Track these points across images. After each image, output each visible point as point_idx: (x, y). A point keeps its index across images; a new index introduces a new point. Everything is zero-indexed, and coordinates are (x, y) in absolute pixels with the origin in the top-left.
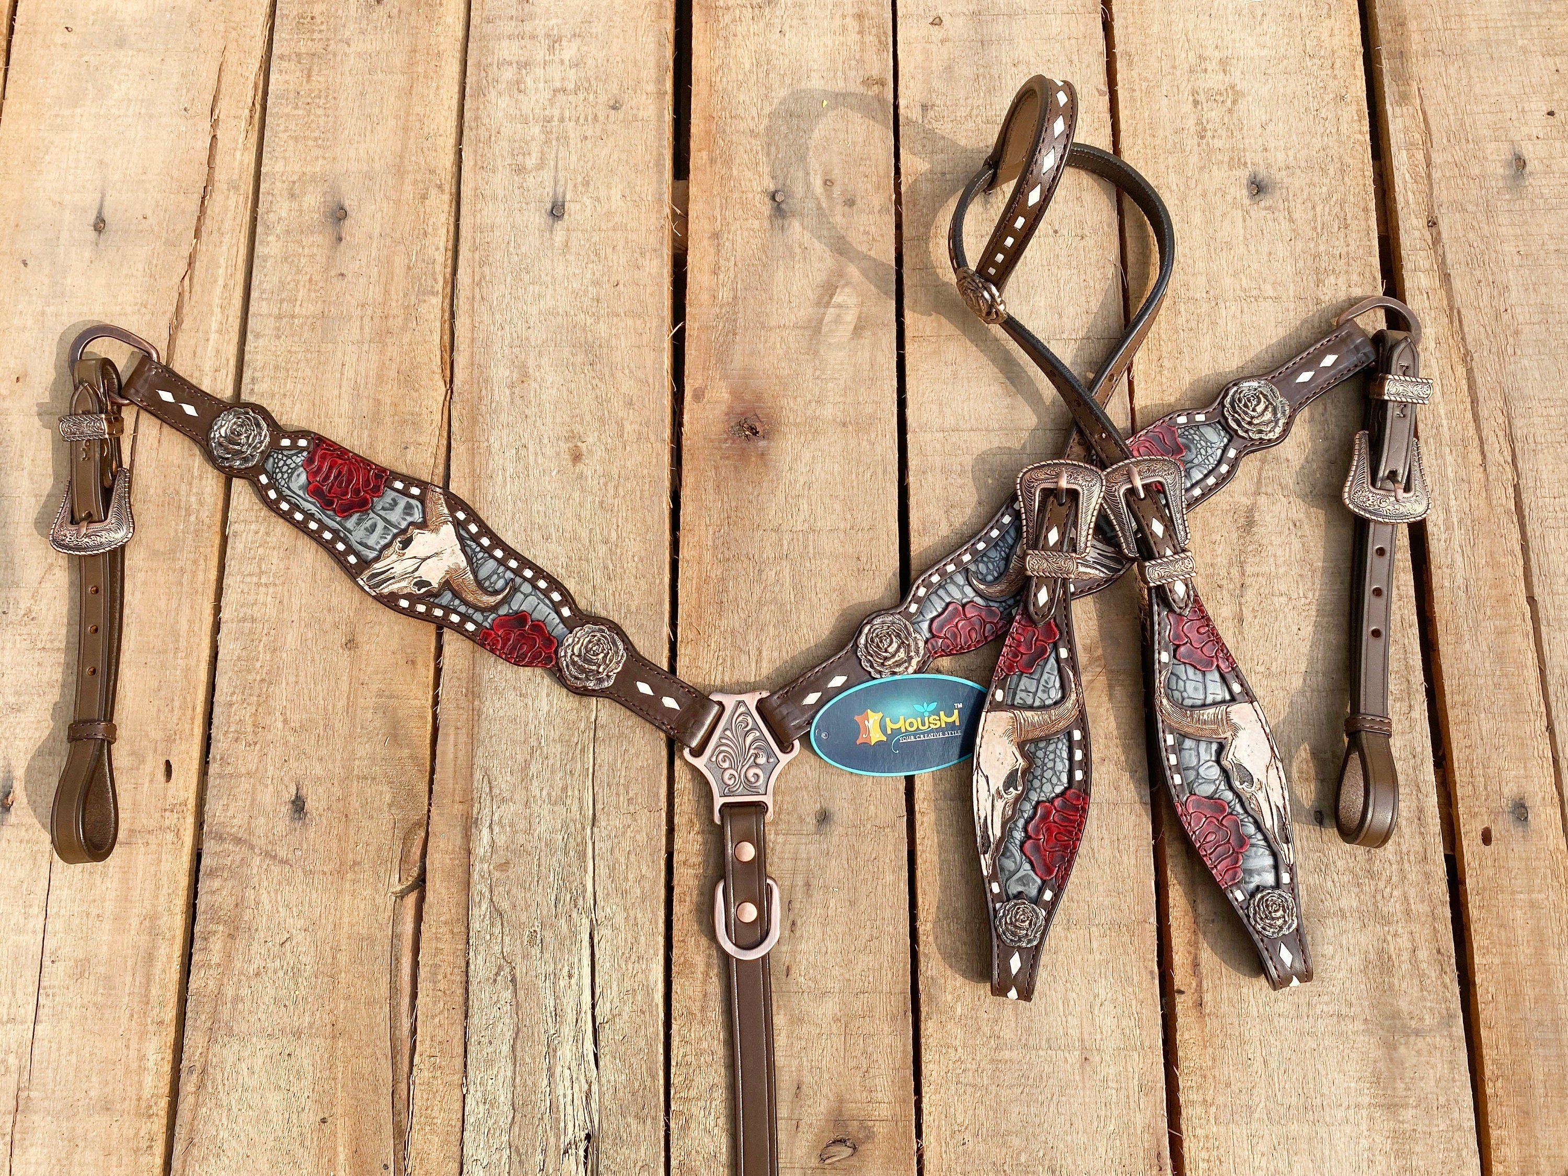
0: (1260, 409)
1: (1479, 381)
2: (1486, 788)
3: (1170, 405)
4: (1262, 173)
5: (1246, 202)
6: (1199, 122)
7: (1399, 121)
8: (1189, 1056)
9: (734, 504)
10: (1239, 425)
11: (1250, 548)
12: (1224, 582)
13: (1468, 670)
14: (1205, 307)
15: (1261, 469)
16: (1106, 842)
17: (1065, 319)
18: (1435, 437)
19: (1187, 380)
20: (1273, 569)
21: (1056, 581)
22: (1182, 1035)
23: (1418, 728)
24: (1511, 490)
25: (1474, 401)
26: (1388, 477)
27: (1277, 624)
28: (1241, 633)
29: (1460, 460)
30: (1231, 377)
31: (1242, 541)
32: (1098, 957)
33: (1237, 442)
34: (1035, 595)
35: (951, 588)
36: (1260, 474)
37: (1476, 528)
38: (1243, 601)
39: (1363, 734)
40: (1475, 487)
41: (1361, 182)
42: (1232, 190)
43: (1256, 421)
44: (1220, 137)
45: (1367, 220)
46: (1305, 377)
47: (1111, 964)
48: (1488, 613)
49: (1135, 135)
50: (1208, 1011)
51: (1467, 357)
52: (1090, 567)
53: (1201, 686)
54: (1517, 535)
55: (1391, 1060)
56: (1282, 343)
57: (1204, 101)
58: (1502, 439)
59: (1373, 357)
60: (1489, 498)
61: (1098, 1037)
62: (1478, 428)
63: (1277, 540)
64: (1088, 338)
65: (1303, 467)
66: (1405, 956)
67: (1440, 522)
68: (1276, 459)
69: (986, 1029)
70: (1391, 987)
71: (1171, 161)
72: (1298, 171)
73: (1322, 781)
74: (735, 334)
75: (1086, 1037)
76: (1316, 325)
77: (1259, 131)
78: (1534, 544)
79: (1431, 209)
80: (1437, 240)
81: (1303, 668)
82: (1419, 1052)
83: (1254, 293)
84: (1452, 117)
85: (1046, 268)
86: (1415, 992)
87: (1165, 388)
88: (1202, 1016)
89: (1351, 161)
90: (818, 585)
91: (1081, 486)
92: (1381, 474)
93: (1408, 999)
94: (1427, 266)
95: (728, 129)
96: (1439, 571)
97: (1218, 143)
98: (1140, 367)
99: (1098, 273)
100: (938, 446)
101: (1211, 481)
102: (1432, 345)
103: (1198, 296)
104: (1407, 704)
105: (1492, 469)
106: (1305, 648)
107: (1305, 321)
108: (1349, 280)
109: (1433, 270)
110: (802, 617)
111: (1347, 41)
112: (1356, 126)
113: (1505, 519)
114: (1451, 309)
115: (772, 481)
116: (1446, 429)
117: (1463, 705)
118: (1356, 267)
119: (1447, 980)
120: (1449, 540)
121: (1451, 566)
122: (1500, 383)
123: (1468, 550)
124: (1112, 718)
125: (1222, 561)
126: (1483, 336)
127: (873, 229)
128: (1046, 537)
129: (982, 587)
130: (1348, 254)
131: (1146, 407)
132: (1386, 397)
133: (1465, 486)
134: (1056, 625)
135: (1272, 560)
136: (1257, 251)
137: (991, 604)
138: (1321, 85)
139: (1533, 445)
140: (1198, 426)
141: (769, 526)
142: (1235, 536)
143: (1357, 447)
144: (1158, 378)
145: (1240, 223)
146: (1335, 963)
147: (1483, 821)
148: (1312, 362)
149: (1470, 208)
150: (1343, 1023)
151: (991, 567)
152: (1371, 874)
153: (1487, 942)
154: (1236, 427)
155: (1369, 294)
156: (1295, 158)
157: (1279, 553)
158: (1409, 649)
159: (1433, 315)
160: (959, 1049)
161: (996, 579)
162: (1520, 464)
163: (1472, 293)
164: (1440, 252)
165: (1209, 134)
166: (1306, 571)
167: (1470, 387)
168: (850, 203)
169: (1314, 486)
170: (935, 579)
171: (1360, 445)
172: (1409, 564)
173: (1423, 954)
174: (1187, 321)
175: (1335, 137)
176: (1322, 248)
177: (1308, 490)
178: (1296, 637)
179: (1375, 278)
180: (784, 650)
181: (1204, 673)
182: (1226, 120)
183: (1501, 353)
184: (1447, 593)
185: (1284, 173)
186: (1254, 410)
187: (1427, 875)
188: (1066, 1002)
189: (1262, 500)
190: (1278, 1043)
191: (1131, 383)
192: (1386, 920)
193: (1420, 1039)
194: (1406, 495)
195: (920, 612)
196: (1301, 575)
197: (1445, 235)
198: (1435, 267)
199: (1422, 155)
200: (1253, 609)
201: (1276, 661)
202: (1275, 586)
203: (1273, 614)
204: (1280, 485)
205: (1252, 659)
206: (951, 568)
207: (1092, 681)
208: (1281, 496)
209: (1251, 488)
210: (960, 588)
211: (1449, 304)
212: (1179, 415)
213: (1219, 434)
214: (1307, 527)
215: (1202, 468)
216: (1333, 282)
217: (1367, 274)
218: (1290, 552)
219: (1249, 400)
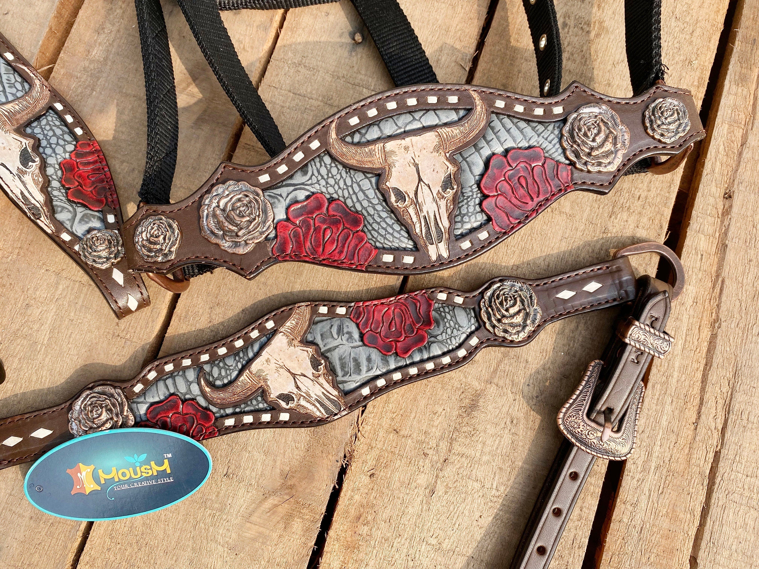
0: (512, 311)
1: (719, 348)
7: (732, 97)
10: (489, 318)
11: (465, 429)
12: (430, 452)
15: (501, 361)
20: (478, 455)
24: (711, 455)
25: (708, 365)
26: (604, 412)
27: (463, 505)
28: (428, 503)
29: (676, 412)
30: (504, 272)
31: (460, 420)
33: (483, 333)
35: (180, 381)
36: (497, 366)
37: (669, 478)
38: (441, 475)
40: (682, 441)
43: (504, 321)
44: (574, 61)
46: (566, 294)
48: (652, 559)
51: (716, 323)
52: (311, 403)
54: (702, 498)
56: (561, 257)
57: (572, 25)
58: (720, 406)
59: (632, 297)
60: (690, 454)
62: (703, 390)
63: (491, 430)
65: (538, 372)
67: (640, 462)
68: (517, 358)
74: (93, 90)
76: (597, 250)
78: (714, 511)
79: (731, 183)
80: (727, 212)
81: (470, 552)
90: (73, 336)
92: (598, 407)
94: (711, 231)
96: (623, 505)
101: (446, 360)
102: (690, 302)
105: (702, 431)
106: (478, 535)
107: (588, 244)
108: (639, 221)
109: (714, 236)
110: (47, 359)
111: (712, 16)
113: (697, 479)
114: (718, 276)
116: (674, 380)
118: (649, 212)
120: (641, 481)
121: (635, 505)
122: (736, 356)
123: (654, 496)
125: (436, 432)
126: (736, 310)
129: (208, 389)
130: (646, 198)
132: (627, 341)
133: (673, 438)
135: (480, 446)
137: (211, 407)
138: (677, 45)
139: (745, 421)
140: (454, 306)
142: (456, 413)
143: (589, 373)
148: (577, 284)
151: (223, 372)
154: (486, 320)
155: (652, 238)
157: (488, 442)
159: (700, 276)
162: (728, 435)
163: (740, 269)
164: (726, 223)
166: (506, 467)
167: (709, 351)
169: (542, 393)
170: (169, 367)
171: (592, 372)
172: (599, 491)
177: (535, 394)
178: (475, 523)
179: (661, 227)
180: (19, 385)
183: (746, 330)
184: (623, 529)
186: (507, 310)
194: (613, 435)
195: (143, 393)
196: (501, 469)
197: (735, 209)
198: (717, 234)
199: (741, 134)
200: (447, 485)
201: (449, 539)
202: (474, 471)
203: (463, 496)
204: (513, 381)
205: (429, 530)
206: (187, 362)
207: (276, 506)
208: (509, 392)
209: (486, 375)
210: (189, 383)
211: (717, 271)
212: (441, 292)
213: (470, 321)
214: (522, 426)
215: (442, 346)
216: (625, 218)
217: (657, 222)
218: (499, 445)
219: (506, 300)
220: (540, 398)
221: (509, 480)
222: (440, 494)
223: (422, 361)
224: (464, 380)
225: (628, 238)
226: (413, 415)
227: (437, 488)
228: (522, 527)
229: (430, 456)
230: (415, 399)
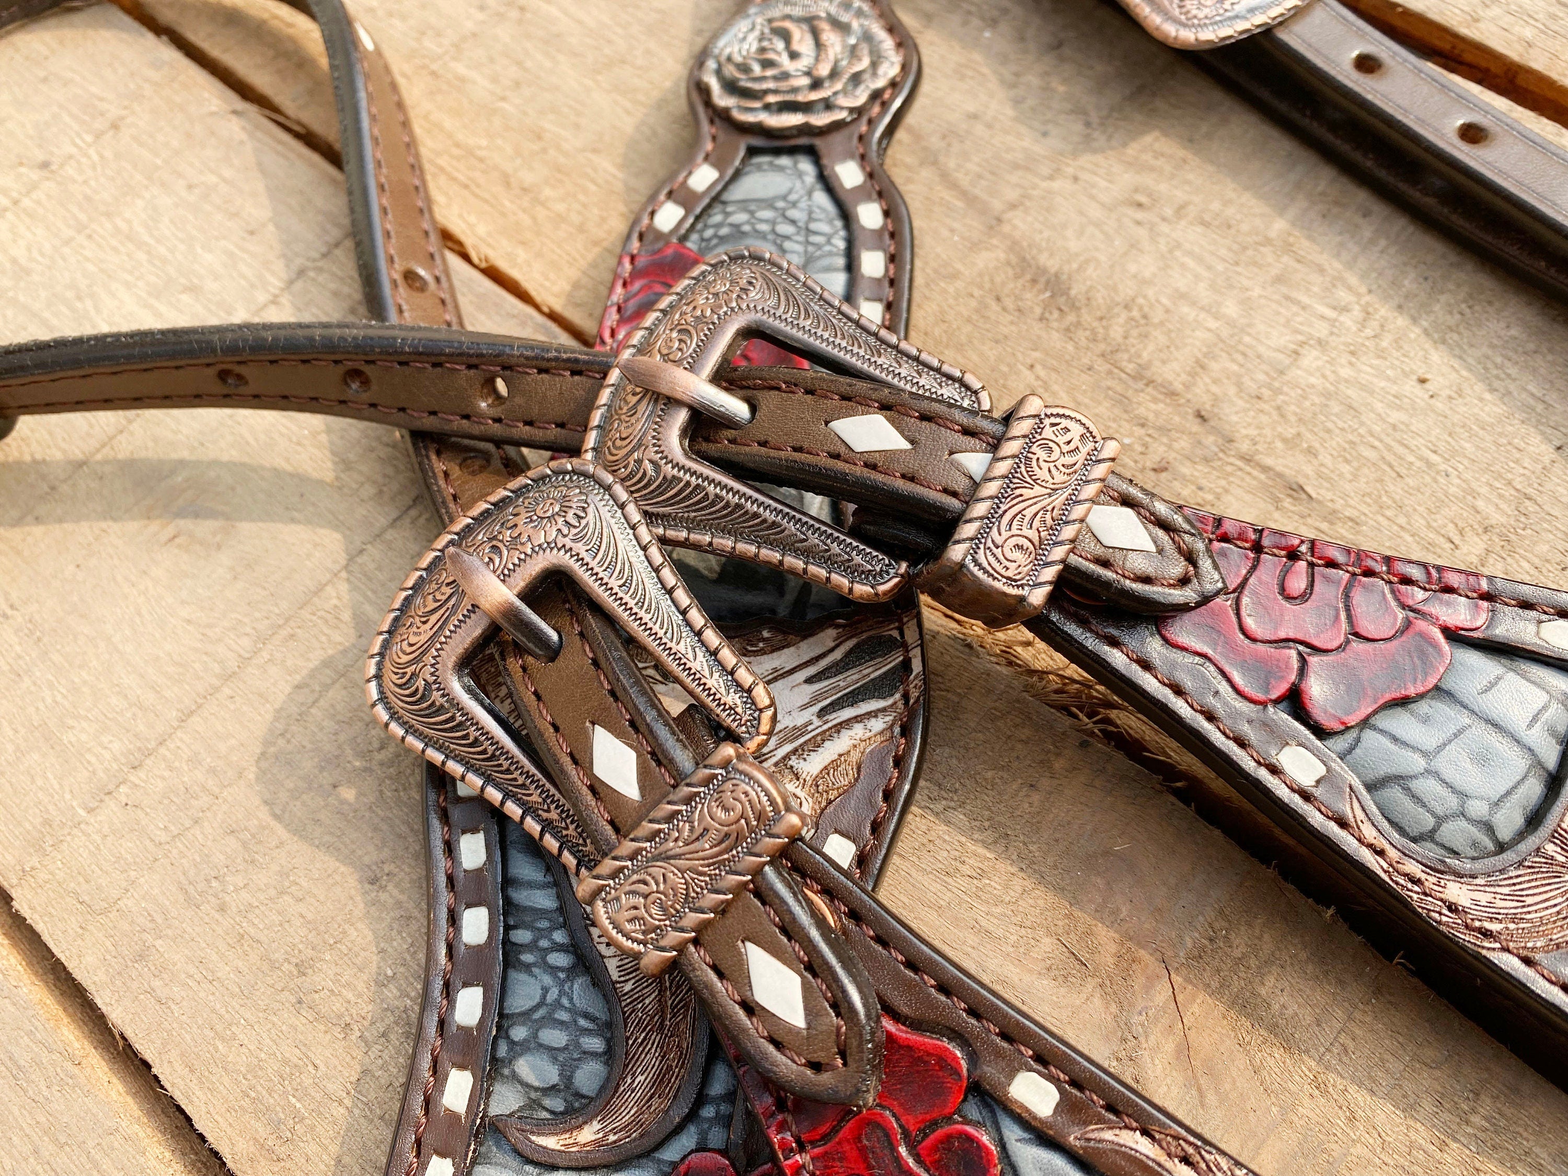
0: (804, 46)
10: (798, 109)
11: (1116, 332)
12: (1158, 452)
15: (945, 177)
20: (1213, 324)
21: (762, 894)
31: (1082, 335)
33: (833, 144)
34: (750, 1008)
36: (954, 186)
38: (1245, 446)
43: (824, 70)
53: (1480, 733)
63: (1146, 265)
64: (301, 273)
65: (1017, 102)
87: (575, 218)
91: (551, 545)
98: (482, 230)
101: (873, 263)
103: (469, 25)
124: (1359, 1097)
128: (597, 788)
129: (588, 1134)
131: (576, 286)
134: (916, 1025)
135: (1186, 310)
137: (666, 1154)
140: (716, 198)
142: (1055, 339)
144: (541, 213)
151: (555, 1037)
154: (796, 121)
157: (1181, 282)
161: (608, 1055)
166: (1277, 262)
169: (1080, 111)
174: (495, 80)
177: (1079, 127)
178: (1438, 404)
181: (1439, 691)
186: (795, 57)
189: (1020, 225)
191: (493, 274)
196: (1279, 279)
200: (1285, 440)
201: (1475, 494)
202: (1262, 349)
203: (1336, 408)
204: (1016, 166)
207: (1185, 1051)
208: (1045, 184)
209: (971, 225)
212: (652, 214)
213: (781, 169)
214: (1163, 187)
215: (825, 262)
218: (1200, 260)
220: (1094, 118)
221: (1321, 270)
222: (1309, 470)
224: (959, 284)
227: (1287, 472)
228: (1486, 282)
229: (1172, 456)
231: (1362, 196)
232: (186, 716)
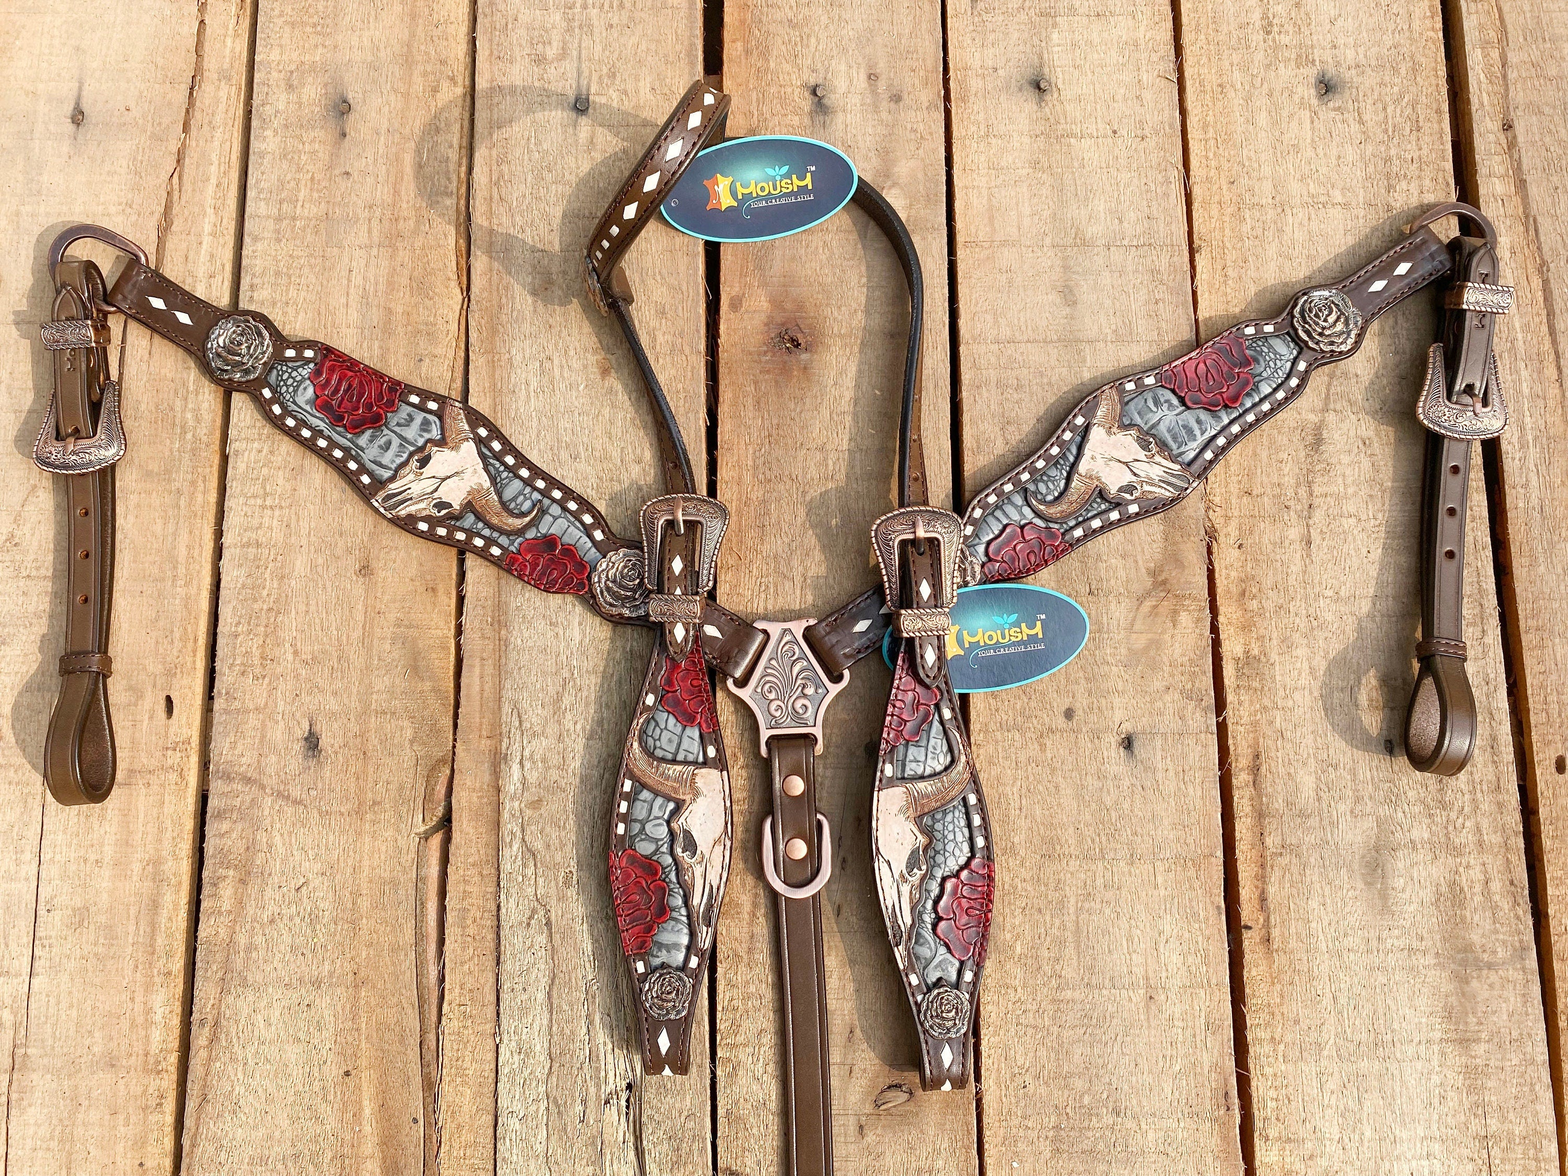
0: (1331, 319)
1: (1556, 293)
2: (1560, 715)
3: (1235, 317)
4: (1331, 71)
5: (1314, 102)
6: (1265, 17)
7: (1474, 17)
8: (1257, 994)
9: (775, 421)
10: (1309, 335)
11: (1318, 468)
12: (1291, 503)
13: (1543, 593)
14: (1271, 214)
15: (1329, 384)
16: (1171, 773)
17: (1125, 224)
18: (1509, 351)
19: (1253, 290)
20: (1342, 489)
22: (1249, 972)
23: (1491, 654)
25: (1550, 314)
26: (1465, 391)
27: (1346, 546)
28: (1309, 555)
29: (1535, 375)
30: (1297, 288)
31: (1309, 460)
32: (1162, 892)
33: (1307, 354)
35: (1009, 509)
36: (1328, 390)
37: (1552, 446)
38: (1311, 522)
39: (1438, 658)
40: (1551, 403)
41: (1434, 82)
42: (1300, 89)
43: (1327, 332)
44: (1287, 32)
45: (1440, 122)
46: (1378, 286)
47: (1176, 900)
48: (1563, 535)
49: (1197, 30)
50: (1275, 947)
51: (1543, 268)
55: (1463, 994)
56: (1352, 251)
59: (1448, 265)
61: (1164, 975)
62: (1554, 342)
63: (1346, 459)
64: (1150, 245)
65: (1372, 383)
66: (1478, 888)
67: (1515, 440)
68: (1345, 374)
69: (1047, 969)
70: (1463, 919)
71: (1236, 58)
72: (1368, 70)
73: (1392, 709)
75: (1151, 975)
76: (1387, 232)
77: (1328, 27)
79: (1506, 110)
80: (1512, 145)
81: (1371, 591)
82: (1491, 986)
83: (1323, 199)
84: (1528, 15)
85: (1105, 170)
86: (1488, 925)
87: (1229, 298)
88: (1269, 952)
89: (1423, 60)
92: (1457, 388)
93: (1480, 931)
94: (1502, 171)
95: (764, 19)
96: (1513, 491)
97: (1284, 39)
98: (1204, 276)
99: (1160, 177)
100: (993, 360)
101: (1280, 395)
102: (1507, 254)
103: (1264, 201)
104: (1480, 629)
106: (1374, 571)
107: (1374, 229)
108: (1421, 186)
109: (1508, 176)
112: (1428, 23)
114: (1527, 217)
115: (816, 397)
116: (1521, 343)
117: (1538, 629)
118: (1428, 173)
119: (1521, 913)
120: (1523, 459)
121: (1526, 486)
123: (1543, 469)
124: (1177, 645)
125: (1289, 481)
126: (1560, 246)
127: (921, 127)
130: (1420, 158)
131: (1210, 318)
132: (1465, 307)
133: (1541, 403)
135: (1340, 480)
136: (1325, 154)
137: (1051, 525)
140: (1266, 338)
141: (813, 445)
142: (1302, 454)
143: (1431, 360)
144: (1223, 288)
145: (1307, 125)
146: (1406, 896)
147: (1557, 750)
148: (1386, 271)
149: (1547, 110)
150: (1414, 958)
151: (1050, 486)
152: (1444, 805)
153: (1560, 873)
154: (1306, 339)
155: (1443, 200)
156: (1365, 56)
157: (1348, 472)
158: (1482, 573)
159: (1508, 223)
160: (1019, 989)
163: (1549, 200)
164: (1516, 156)
165: (1276, 29)
166: (1376, 491)
167: (1545, 299)
168: (897, 98)
169: (1384, 403)
170: (992, 499)
171: (1434, 358)
172: (1482, 484)
173: (1496, 886)
174: (1252, 229)
175: (1407, 34)
176: (1393, 152)
177: (1378, 407)
178: (1365, 560)
179: (1448, 184)
180: (831, 576)
182: (1293, 15)
184: (1521, 512)
185: (1353, 72)
186: (1325, 321)
187: (1500, 805)
188: (1130, 939)
189: (1331, 417)
190: (1347, 979)
191: (1194, 293)
192: (1457, 851)
193: (1492, 973)
194: (1484, 410)
195: (976, 535)
196: (1371, 496)
197: (1521, 139)
198: (1511, 172)
199: (1497, 54)
200: (1321, 531)
201: (1345, 585)
202: (1344, 507)
203: (1342, 536)
204: (1349, 401)
205: (1320, 583)
206: (1008, 487)
207: (1156, 607)
208: (1350, 413)
209: (1319, 404)
210: (1019, 509)
211: (1524, 212)
212: (1247, 326)
213: (1289, 347)
214: (1376, 445)
215: (1271, 382)
216: (1405, 188)
217: (1440, 180)
218: (1360, 472)
219: (1320, 310)
222: (1318, 542)
223: (1255, 405)
225: (1416, 208)
226: (1259, 471)
227: (1312, 537)
228: (1416, 547)
229: (1292, 507)
230: (1255, 454)
231: (1419, 499)
232: (1028, 341)
